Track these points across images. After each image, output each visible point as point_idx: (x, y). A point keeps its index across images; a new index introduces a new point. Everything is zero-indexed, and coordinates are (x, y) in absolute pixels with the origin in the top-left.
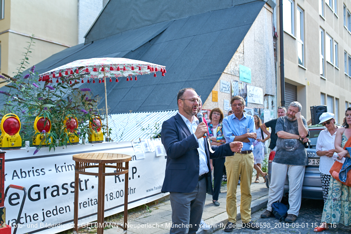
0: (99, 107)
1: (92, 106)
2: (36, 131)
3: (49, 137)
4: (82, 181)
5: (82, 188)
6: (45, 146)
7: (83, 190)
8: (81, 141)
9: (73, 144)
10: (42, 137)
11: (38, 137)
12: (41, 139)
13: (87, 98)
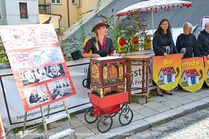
0: (148, 29)
1: (145, 29)
2: (119, 45)
3: (125, 48)
4: (141, 70)
5: (141, 74)
6: (123, 53)
7: (141, 75)
8: (140, 50)
9: (137, 51)
10: (122, 48)
11: (119, 48)
12: (121, 49)
13: (142, 24)
